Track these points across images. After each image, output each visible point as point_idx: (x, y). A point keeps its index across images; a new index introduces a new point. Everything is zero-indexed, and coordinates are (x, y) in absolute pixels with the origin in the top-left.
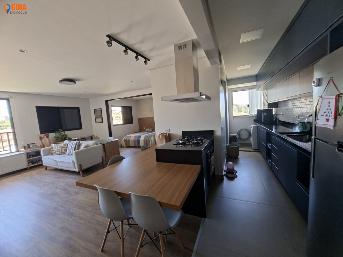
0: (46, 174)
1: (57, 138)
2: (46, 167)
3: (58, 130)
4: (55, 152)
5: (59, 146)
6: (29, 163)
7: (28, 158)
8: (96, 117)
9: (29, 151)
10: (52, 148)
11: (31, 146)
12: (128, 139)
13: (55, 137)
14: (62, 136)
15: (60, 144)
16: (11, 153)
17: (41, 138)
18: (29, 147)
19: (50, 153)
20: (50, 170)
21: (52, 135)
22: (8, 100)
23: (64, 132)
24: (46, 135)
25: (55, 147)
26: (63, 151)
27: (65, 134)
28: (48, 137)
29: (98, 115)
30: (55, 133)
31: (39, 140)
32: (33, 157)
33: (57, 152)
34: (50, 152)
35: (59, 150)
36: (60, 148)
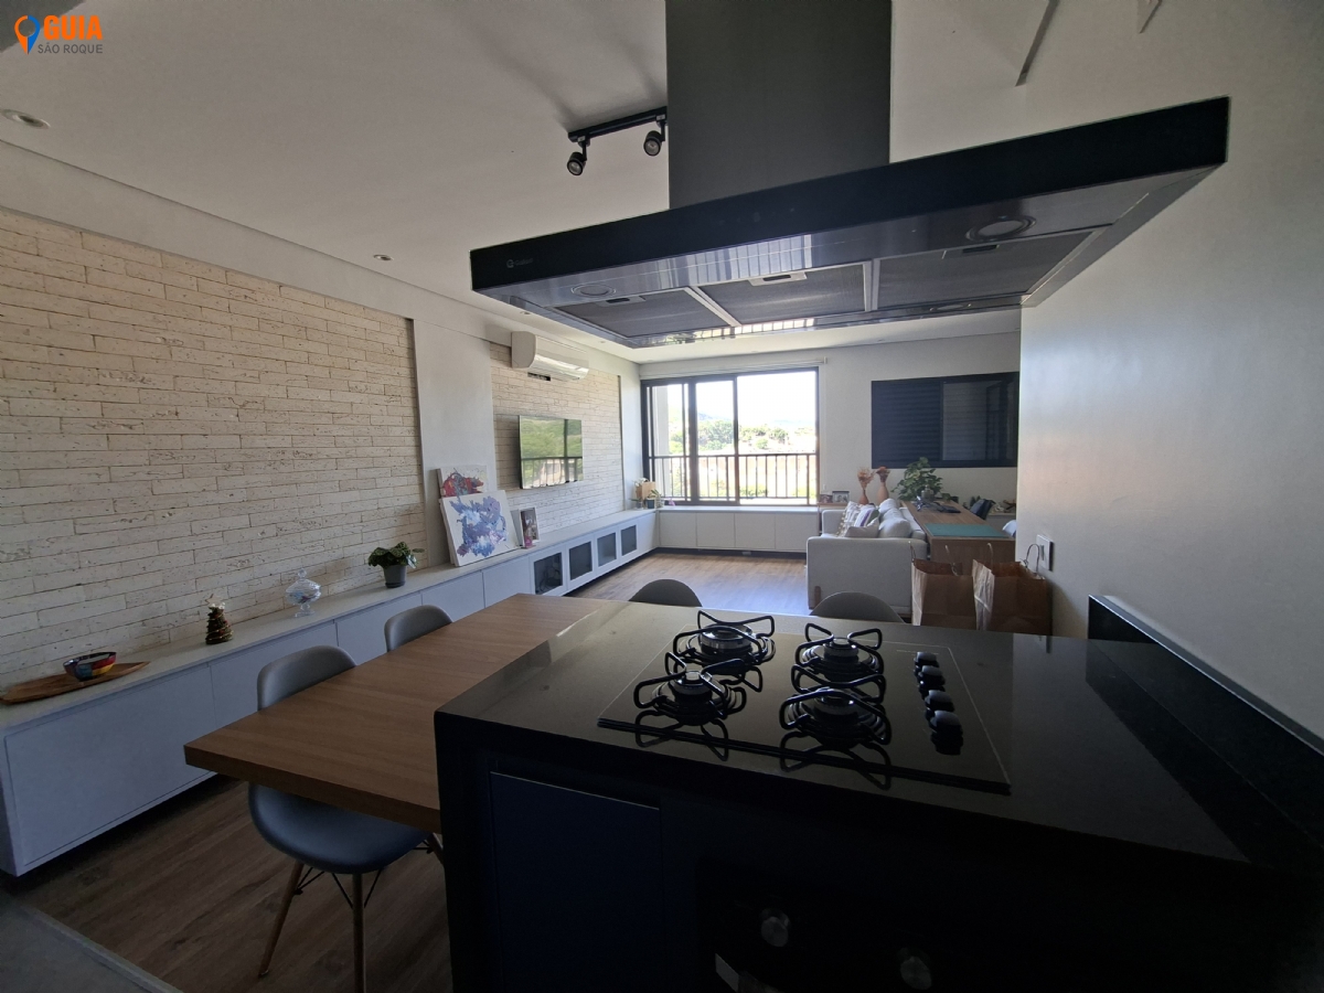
3: (917, 460)
11: (835, 498)
18: (831, 500)
21: (897, 475)
23: (931, 472)
24: (878, 473)
30: (904, 470)
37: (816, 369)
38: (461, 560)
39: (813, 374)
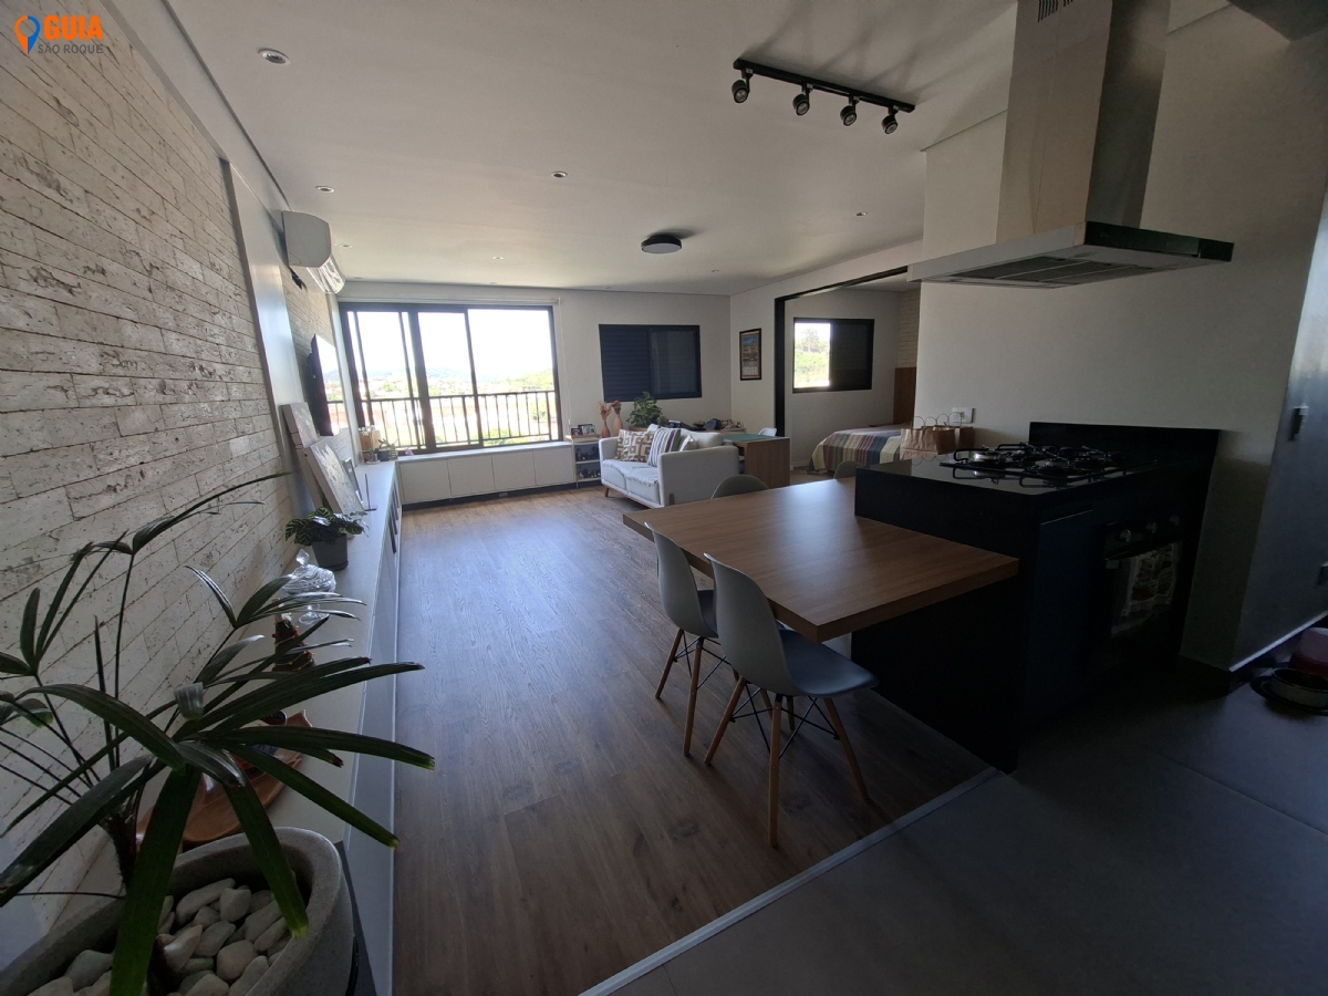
0: (604, 507)
1: (638, 416)
2: (608, 489)
3: (641, 395)
4: (626, 453)
5: (635, 437)
6: (578, 474)
7: (577, 460)
8: (743, 361)
9: (580, 441)
10: (622, 439)
11: (584, 430)
12: (835, 445)
13: (633, 413)
14: (650, 411)
15: (639, 433)
16: (551, 441)
17: (604, 412)
18: (581, 433)
19: (616, 453)
20: (613, 499)
22: (550, 309)
23: (654, 402)
24: (614, 406)
25: (628, 438)
26: (643, 454)
27: (655, 407)
28: (618, 411)
29: (750, 352)
30: (634, 402)
31: (601, 417)
32: (587, 459)
33: (629, 454)
34: (616, 451)
35: (635, 447)
36: (637, 443)
39: (546, 314)
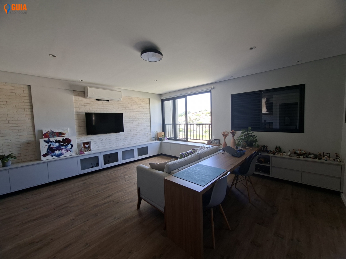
11: (213, 142)
17: (224, 135)
28: (233, 135)
37: (210, 91)
38: (43, 158)
39: (209, 94)
